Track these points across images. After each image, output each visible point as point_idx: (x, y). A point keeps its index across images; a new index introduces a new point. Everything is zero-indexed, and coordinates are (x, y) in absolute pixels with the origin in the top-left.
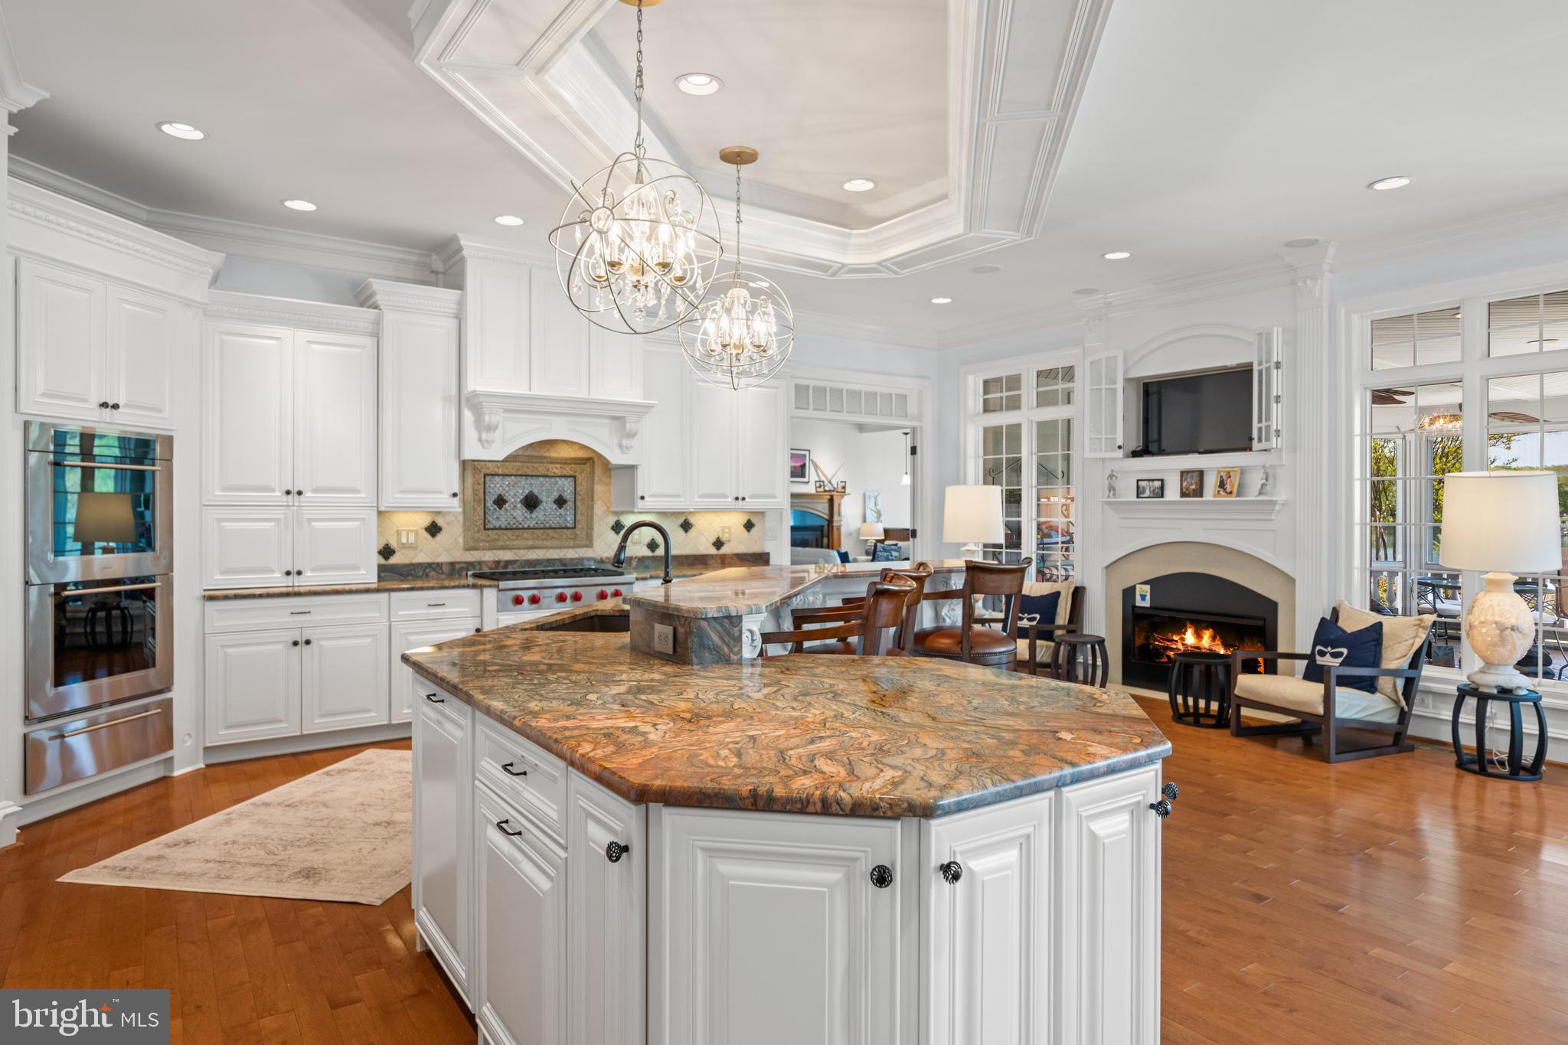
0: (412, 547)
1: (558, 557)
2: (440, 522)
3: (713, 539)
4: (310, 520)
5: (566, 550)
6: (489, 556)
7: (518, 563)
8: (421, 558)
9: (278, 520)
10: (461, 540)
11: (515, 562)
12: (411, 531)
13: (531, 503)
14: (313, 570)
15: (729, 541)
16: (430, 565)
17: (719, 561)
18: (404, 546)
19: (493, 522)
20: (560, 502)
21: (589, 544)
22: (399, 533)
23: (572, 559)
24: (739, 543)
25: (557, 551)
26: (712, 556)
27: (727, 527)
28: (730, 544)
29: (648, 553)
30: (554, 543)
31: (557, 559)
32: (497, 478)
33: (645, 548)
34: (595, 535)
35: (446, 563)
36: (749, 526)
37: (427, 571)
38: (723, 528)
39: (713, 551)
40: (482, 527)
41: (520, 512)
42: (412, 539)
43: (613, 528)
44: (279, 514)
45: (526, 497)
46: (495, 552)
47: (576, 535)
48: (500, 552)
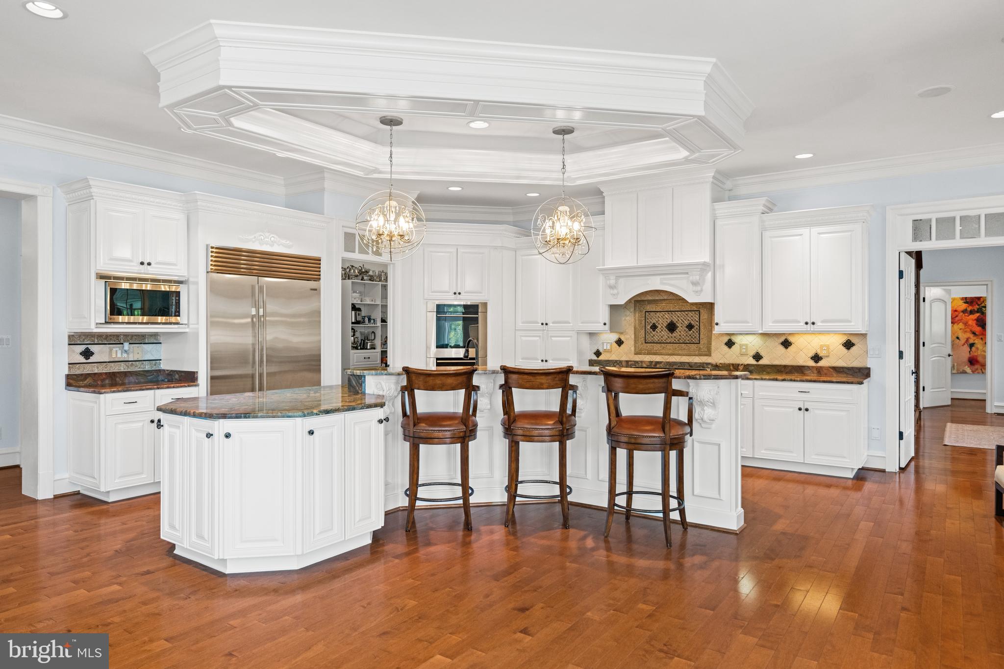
0: (609, 351)
1: (688, 361)
2: (623, 339)
3: (812, 354)
4: (551, 336)
5: (694, 357)
6: (647, 358)
7: (663, 363)
8: (614, 357)
9: (540, 336)
10: (633, 349)
11: (661, 362)
12: (609, 343)
13: (672, 327)
14: (553, 360)
15: (827, 356)
16: (616, 361)
17: (815, 372)
18: (605, 351)
19: (649, 339)
20: (690, 327)
21: (709, 354)
22: (603, 343)
23: (696, 363)
24: (837, 357)
25: (688, 357)
26: (808, 367)
27: (825, 346)
28: (828, 359)
29: (753, 362)
30: (685, 352)
31: (687, 363)
32: (651, 314)
33: (751, 358)
34: (713, 348)
35: (624, 361)
36: (848, 345)
37: (615, 364)
38: (822, 347)
39: (812, 363)
40: (644, 341)
41: (665, 333)
42: (609, 347)
43: (726, 344)
44: (540, 334)
45: (669, 324)
46: (651, 356)
47: (700, 348)
48: (654, 356)
